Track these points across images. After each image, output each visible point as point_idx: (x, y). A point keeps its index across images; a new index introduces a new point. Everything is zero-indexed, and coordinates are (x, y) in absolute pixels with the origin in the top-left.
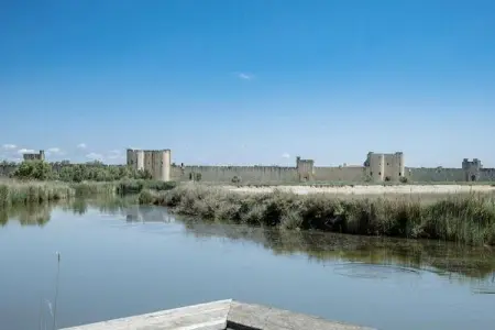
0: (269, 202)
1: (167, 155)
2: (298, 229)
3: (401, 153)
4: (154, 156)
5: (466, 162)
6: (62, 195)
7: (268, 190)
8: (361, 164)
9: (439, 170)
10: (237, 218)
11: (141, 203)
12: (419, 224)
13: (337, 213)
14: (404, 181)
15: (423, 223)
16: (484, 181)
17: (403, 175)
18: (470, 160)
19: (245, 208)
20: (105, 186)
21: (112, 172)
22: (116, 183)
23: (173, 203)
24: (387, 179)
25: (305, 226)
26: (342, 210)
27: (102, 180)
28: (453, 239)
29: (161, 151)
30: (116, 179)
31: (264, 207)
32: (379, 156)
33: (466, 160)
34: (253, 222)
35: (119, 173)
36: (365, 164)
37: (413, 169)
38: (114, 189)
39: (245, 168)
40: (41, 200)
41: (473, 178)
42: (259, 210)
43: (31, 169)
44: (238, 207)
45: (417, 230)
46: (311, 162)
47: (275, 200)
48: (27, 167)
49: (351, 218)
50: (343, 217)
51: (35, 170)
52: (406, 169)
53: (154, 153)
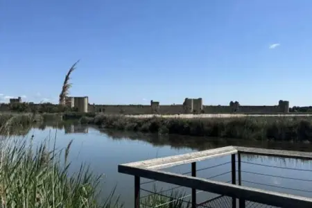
0: (152, 121)
1: (86, 99)
2: (167, 134)
3: (201, 99)
5: (232, 103)
7: (150, 116)
9: (219, 106)
10: (135, 129)
12: (224, 131)
14: (203, 112)
15: (226, 131)
17: (202, 109)
18: (234, 102)
19: (140, 125)
20: (57, 115)
22: (63, 114)
23: (99, 123)
24: (195, 111)
25: (170, 132)
28: (240, 137)
29: (83, 98)
30: (62, 111)
31: (150, 124)
32: (190, 100)
34: (145, 131)
36: (184, 104)
37: (207, 106)
38: (62, 117)
41: (235, 111)
44: (136, 124)
45: (223, 134)
46: (158, 103)
47: (155, 120)
49: (192, 129)
50: (188, 128)
52: (204, 106)
53: (79, 98)
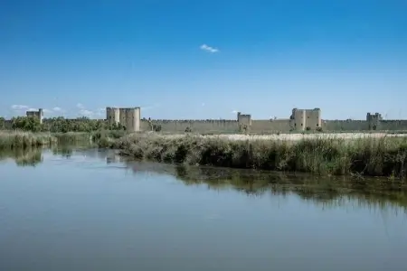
0: (180, 144)
1: (137, 112)
2: (197, 164)
3: (318, 109)
4: (127, 113)
5: (369, 116)
6: (44, 142)
8: (289, 118)
9: (348, 121)
10: (158, 157)
11: (100, 147)
12: (285, 159)
13: (226, 152)
14: (320, 130)
15: (287, 159)
16: (383, 130)
17: (320, 126)
18: (372, 114)
19: (165, 149)
20: (83, 135)
21: (90, 125)
22: (93, 133)
23: (121, 147)
24: (308, 129)
25: (203, 162)
26: (230, 149)
27: (82, 131)
28: (307, 170)
29: (133, 109)
30: (94, 130)
31: (176, 148)
32: (301, 112)
33: (369, 114)
34: (168, 159)
35: (96, 125)
36: (291, 117)
37: (327, 121)
38: (91, 138)
39: (197, 121)
41: (375, 128)
42: (172, 151)
43: (25, 122)
44: (160, 149)
45: (282, 164)
46: (249, 116)
47: (184, 142)
48: (21, 121)
49: (236, 155)
50: (231, 154)
52: (323, 121)
53: (128, 110)
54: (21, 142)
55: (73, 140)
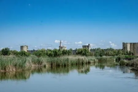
4: (134, 45)
6: (92, 62)
20: (111, 58)
21: (114, 52)
22: (116, 57)
27: (110, 55)
30: (116, 55)
35: (118, 52)
38: (115, 59)
40: (83, 64)
43: (82, 51)
48: (80, 51)
51: (83, 52)
54: (81, 61)
55: (105, 61)
